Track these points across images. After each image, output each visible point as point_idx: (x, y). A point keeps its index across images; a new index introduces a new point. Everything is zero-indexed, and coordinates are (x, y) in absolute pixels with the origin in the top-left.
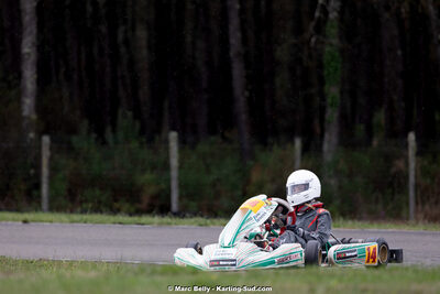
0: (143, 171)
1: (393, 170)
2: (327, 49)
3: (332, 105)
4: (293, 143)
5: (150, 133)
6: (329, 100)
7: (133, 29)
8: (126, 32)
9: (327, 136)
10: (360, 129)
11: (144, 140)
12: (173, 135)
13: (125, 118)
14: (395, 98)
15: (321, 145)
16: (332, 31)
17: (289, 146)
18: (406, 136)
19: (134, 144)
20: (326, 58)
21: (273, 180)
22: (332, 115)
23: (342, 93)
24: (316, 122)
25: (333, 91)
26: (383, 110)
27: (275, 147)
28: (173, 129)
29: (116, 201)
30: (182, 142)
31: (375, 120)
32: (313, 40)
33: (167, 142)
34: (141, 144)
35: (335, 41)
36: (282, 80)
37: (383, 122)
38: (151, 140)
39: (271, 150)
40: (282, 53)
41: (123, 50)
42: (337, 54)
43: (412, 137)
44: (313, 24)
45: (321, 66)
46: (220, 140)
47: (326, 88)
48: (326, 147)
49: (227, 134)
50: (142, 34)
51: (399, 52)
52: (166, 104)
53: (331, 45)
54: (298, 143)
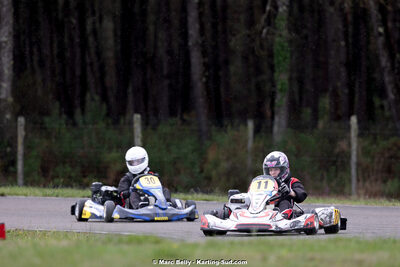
0: (110, 149)
1: (337, 150)
2: (277, 39)
3: (281, 90)
4: (246, 125)
5: (116, 115)
6: (279, 87)
7: (101, 21)
8: (94, 23)
9: (277, 119)
10: (307, 112)
11: (110, 121)
12: (137, 117)
13: (93, 100)
14: (339, 84)
15: (272, 126)
16: (282, 23)
17: (242, 127)
18: (349, 119)
19: (101, 125)
20: (276, 48)
21: (228, 159)
22: (282, 100)
23: (290, 79)
24: (267, 106)
25: (282, 78)
26: (328, 95)
27: (229, 127)
28: (137, 112)
29: (85, 177)
30: (145, 123)
31: (321, 104)
32: (265, 31)
33: (131, 123)
34: (108, 124)
35: (285, 33)
36: (236, 67)
37: (327, 106)
38: (116, 122)
39: (226, 131)
40: (236, 43)
41: (91, 39)
42: (286, 44)
43: (354, 120)
44: (265, 16)
45: (271, 55)
46: (179, 122)
47: (276, 74)
48: (276, 128)
49: (185, 117)
50: (108, 25)
51: (343, 43)
52: (130, 90)
53: (281, 36)
54: (251, 124)
